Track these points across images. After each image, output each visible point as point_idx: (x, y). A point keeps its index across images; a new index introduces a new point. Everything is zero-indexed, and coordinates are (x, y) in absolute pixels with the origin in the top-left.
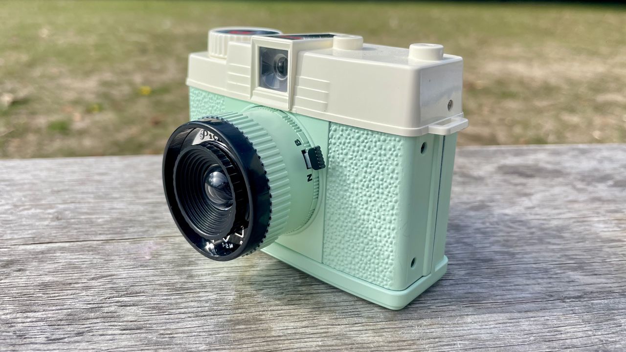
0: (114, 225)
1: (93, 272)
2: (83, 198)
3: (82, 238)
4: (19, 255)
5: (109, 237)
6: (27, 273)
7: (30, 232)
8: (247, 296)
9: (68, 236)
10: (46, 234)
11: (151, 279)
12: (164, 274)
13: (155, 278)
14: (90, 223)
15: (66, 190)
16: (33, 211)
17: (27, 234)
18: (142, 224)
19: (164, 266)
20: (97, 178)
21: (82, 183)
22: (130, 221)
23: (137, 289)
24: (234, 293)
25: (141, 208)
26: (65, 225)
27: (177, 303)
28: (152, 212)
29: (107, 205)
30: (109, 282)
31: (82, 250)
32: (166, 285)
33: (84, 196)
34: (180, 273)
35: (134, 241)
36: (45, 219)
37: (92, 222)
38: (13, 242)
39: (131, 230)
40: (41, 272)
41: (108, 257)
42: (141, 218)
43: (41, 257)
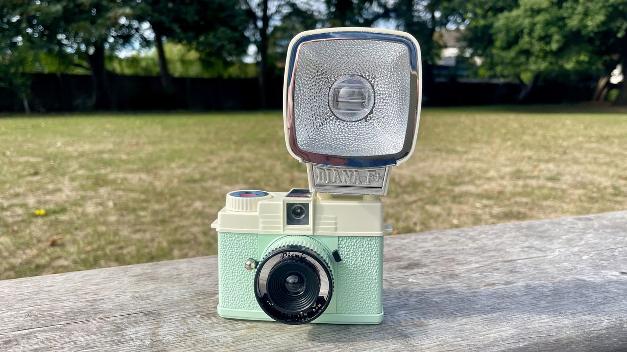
0: (68, 315)
1: (63, 341)
2: (41, 302)
3: (50, 324)
4: (13, 337)
5: (67, 322)
6: (22, 345)
7: (13, 325)
8: (157, 341)
9: (40, 324)
10: (25, 325)
11: (100, 340)
12: (106, 336)
13: (101, 339)
14: (52, 315)
15: (28, 299)
16: (9, 313)
17: (13, 326)
18: (86, 313)
19: (106, 333)
20: (47, 289)
21: (38, 293)
22: (78, 312)
23: (93, 345)
24: (149, 340)
25: (84, 304)
26: (35, 318)
27: (117, 349)
28: (91, 306)
29: (60, 305)
30: (75, 344)
31: (52, 330)
32: (109, 341)
33: (41, 301)
34: (117, 335)
35: (84, 322)
36: (21, 317)
37: (53, 315)
38: (5, 331)
39: (80, 317)
40: (30, 344)
41: (70, 332)
42: (85, 310)
43: (27, 337)
